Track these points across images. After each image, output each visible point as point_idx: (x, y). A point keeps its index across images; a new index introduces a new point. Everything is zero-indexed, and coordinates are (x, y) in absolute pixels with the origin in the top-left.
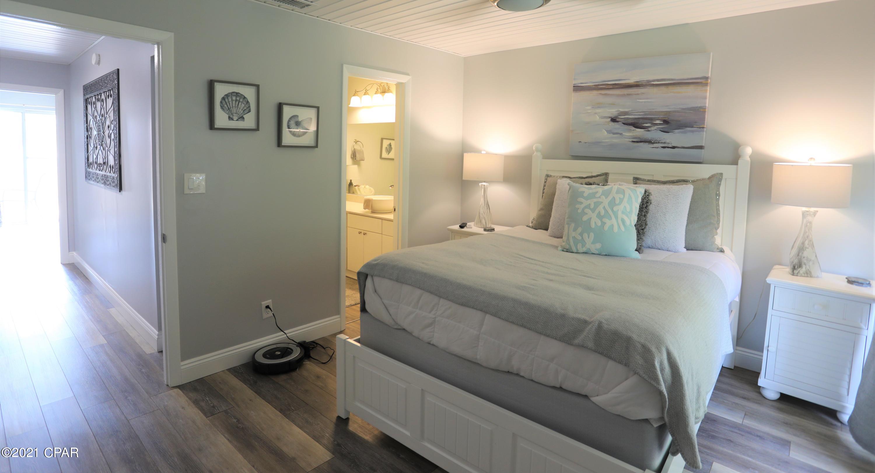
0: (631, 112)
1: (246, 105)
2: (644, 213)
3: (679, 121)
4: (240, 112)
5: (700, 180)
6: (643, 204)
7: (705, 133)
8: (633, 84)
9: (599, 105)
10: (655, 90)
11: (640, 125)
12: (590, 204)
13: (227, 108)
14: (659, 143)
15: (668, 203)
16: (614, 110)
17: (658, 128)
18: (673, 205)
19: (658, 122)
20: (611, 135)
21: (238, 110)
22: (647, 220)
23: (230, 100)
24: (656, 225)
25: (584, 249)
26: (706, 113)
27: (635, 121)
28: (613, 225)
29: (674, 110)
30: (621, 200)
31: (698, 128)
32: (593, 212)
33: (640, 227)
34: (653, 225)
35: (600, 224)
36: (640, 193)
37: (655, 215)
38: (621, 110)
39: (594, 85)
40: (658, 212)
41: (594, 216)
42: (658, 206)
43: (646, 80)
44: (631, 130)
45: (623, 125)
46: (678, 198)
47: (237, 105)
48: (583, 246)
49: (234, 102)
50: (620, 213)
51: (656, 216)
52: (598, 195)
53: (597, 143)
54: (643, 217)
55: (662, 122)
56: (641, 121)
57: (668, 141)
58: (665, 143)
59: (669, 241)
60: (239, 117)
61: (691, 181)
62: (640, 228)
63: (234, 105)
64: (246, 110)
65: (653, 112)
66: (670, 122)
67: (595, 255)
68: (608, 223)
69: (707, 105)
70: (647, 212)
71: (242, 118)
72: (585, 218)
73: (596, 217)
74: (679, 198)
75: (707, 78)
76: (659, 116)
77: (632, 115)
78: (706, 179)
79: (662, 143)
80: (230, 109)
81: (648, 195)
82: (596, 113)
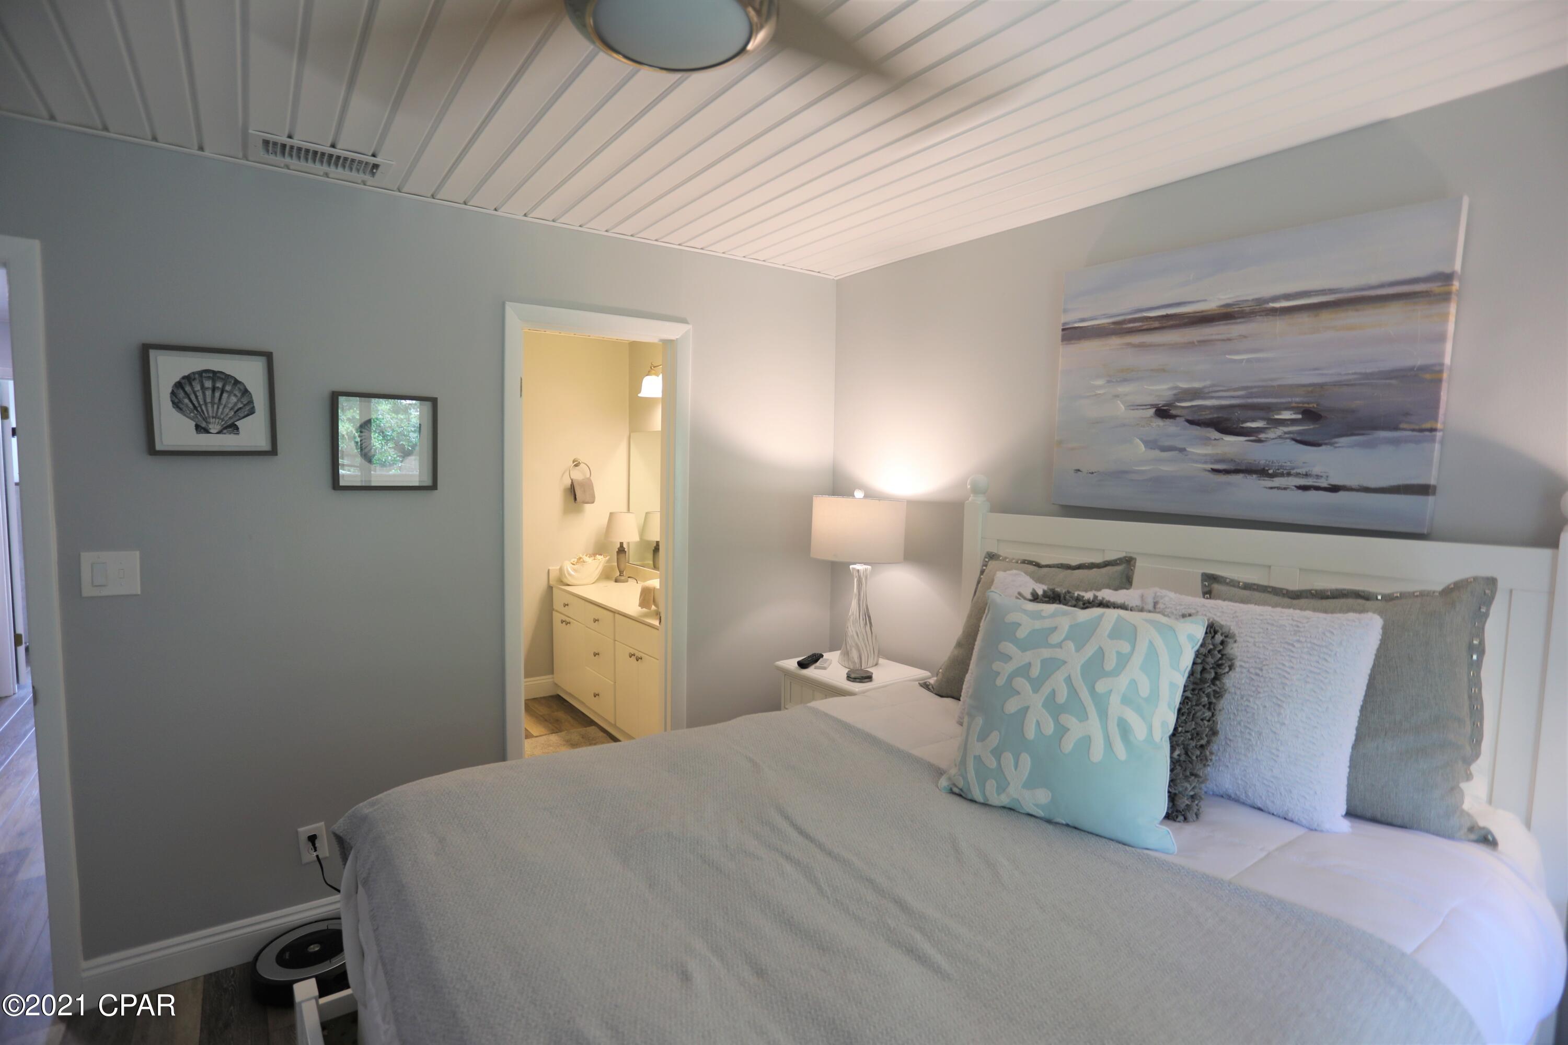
0: (1211, 389)
1: (241, 398)
2: (1206, 699)
3: (1353, 411)
4: (227, 414)
5: (1412, 595)
6: (1204, 670)
7: (1437, 446)
8: (1216, 312)
9: (1124, 376)
10: (1279, 325)
11: (1235, 426)
12: (1030, 663)
13: (190, 405)
14: (1289, 474)
15: (1292, 668)
16: (1165, 387)
17: (1286, 433)
18: (1307, 676)
19: (1287, 415)
20: (1157, 453)
21: (220, 410)
22: (1221, 718)
23: (198, 387)
24: (1250, 734)
25: (1004, 800)
26: (1444, 385)
27: (1220, 415)
28: (1090, 737)
29: (1336, 379)
30: (1123, 661)
31: (1413, 430)
32: (1036, 690)
33: (1192, 739)
34: (1238, 734)
35: (1052, 729)
36: (1191, 638)
37: (1246, 703)
38: (1184, 385)
39: (1114, 323)
40: (1259, 693)
41: (1036, 701)
42: (1257, 675)
43: (1253, 300)
44: (1209, 439)
45: (1187, 424)
46: (1327, 657)
47: (216, 400)
48: (1002, 789)
49: (209, 393)
50: (1115, 701)
51: (1252, 705)
52: (1055, 638)
53: (1119, 475)
54: (1205, 710)
55: (1300, 416)
56: (1238, 413)
57: (1316, 470)
58: (1306, 475)
59: (1291, 792)
60: (224, 426)
61: (1379, 597)
62: (1193, 744)
63: (209, 400)
64: (243, 410)
65: (1272, 386)
66: (1323, 414)
67: (1033, 819)
68: (1076, 728)
69: (1447, 360)
70: (1218, 695)
71: (232, 428)
72: (1012, 706)
73: (1043, 706)
74: (1330, 656)
75: (1447, 278)
76: (1290, 400)
77: (1212, 398)
78: (1434, 592)
79: (1298, 475)
80: (199, 409)
81: (1222, 643)
82: (1117, 396)
